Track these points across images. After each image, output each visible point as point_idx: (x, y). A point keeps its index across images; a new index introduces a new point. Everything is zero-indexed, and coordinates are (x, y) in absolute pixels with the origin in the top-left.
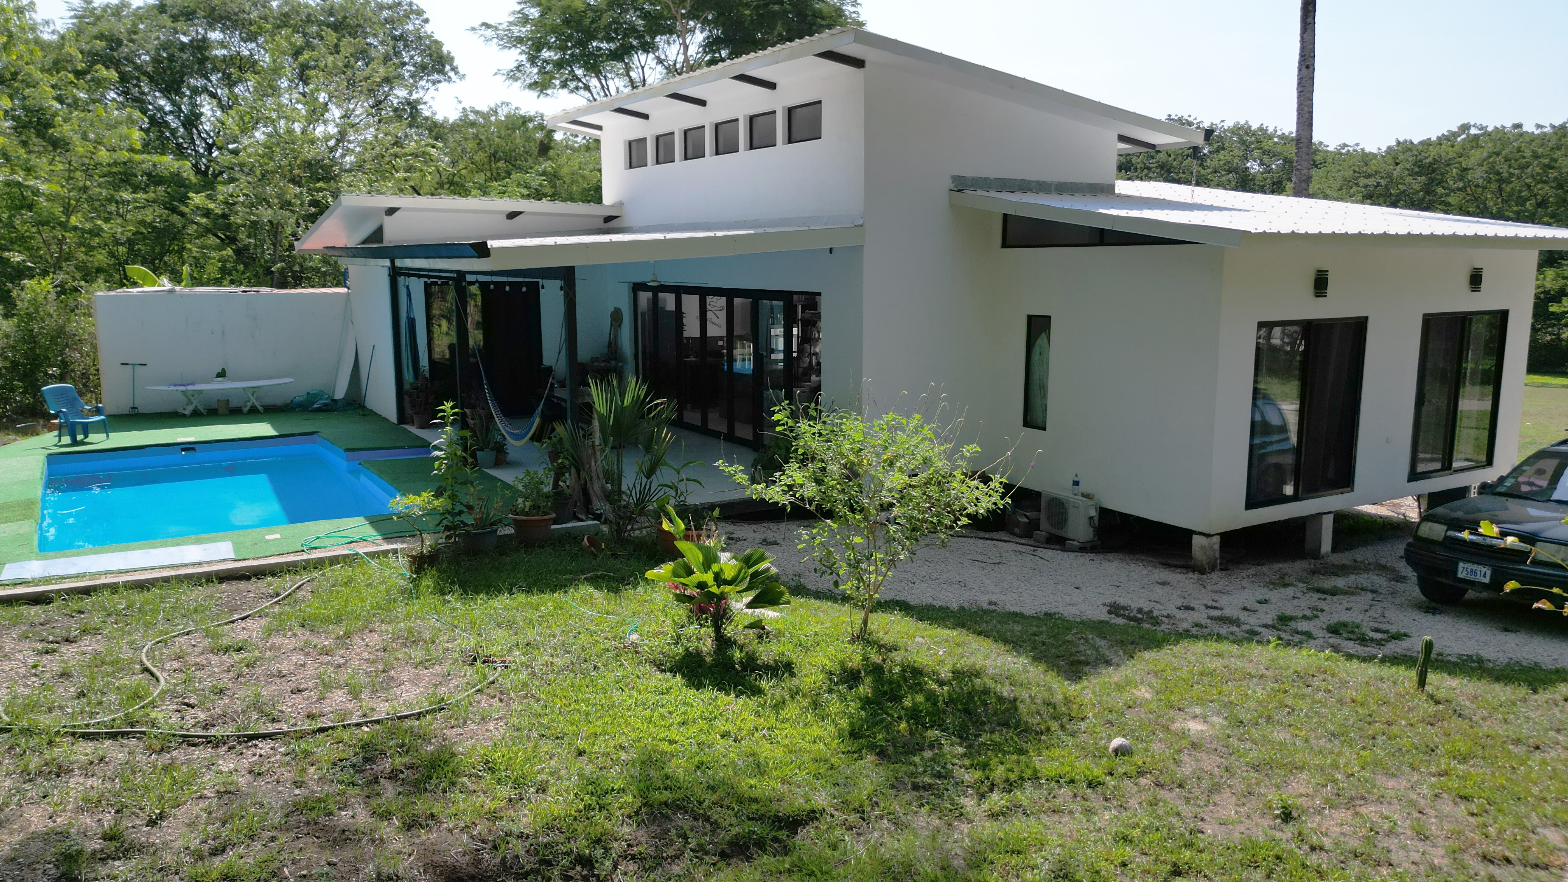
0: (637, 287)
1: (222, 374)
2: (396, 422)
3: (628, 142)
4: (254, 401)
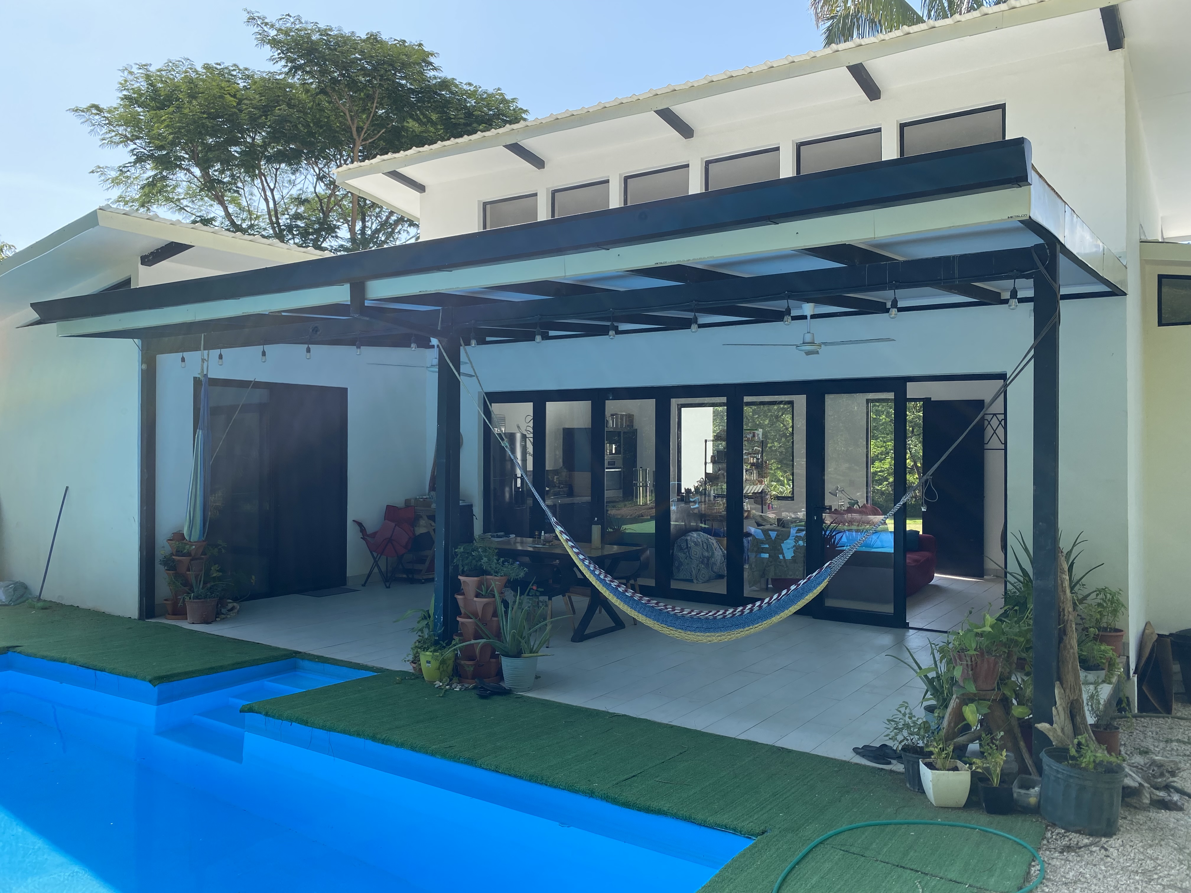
2: (136, 617)
3: (485, 204)
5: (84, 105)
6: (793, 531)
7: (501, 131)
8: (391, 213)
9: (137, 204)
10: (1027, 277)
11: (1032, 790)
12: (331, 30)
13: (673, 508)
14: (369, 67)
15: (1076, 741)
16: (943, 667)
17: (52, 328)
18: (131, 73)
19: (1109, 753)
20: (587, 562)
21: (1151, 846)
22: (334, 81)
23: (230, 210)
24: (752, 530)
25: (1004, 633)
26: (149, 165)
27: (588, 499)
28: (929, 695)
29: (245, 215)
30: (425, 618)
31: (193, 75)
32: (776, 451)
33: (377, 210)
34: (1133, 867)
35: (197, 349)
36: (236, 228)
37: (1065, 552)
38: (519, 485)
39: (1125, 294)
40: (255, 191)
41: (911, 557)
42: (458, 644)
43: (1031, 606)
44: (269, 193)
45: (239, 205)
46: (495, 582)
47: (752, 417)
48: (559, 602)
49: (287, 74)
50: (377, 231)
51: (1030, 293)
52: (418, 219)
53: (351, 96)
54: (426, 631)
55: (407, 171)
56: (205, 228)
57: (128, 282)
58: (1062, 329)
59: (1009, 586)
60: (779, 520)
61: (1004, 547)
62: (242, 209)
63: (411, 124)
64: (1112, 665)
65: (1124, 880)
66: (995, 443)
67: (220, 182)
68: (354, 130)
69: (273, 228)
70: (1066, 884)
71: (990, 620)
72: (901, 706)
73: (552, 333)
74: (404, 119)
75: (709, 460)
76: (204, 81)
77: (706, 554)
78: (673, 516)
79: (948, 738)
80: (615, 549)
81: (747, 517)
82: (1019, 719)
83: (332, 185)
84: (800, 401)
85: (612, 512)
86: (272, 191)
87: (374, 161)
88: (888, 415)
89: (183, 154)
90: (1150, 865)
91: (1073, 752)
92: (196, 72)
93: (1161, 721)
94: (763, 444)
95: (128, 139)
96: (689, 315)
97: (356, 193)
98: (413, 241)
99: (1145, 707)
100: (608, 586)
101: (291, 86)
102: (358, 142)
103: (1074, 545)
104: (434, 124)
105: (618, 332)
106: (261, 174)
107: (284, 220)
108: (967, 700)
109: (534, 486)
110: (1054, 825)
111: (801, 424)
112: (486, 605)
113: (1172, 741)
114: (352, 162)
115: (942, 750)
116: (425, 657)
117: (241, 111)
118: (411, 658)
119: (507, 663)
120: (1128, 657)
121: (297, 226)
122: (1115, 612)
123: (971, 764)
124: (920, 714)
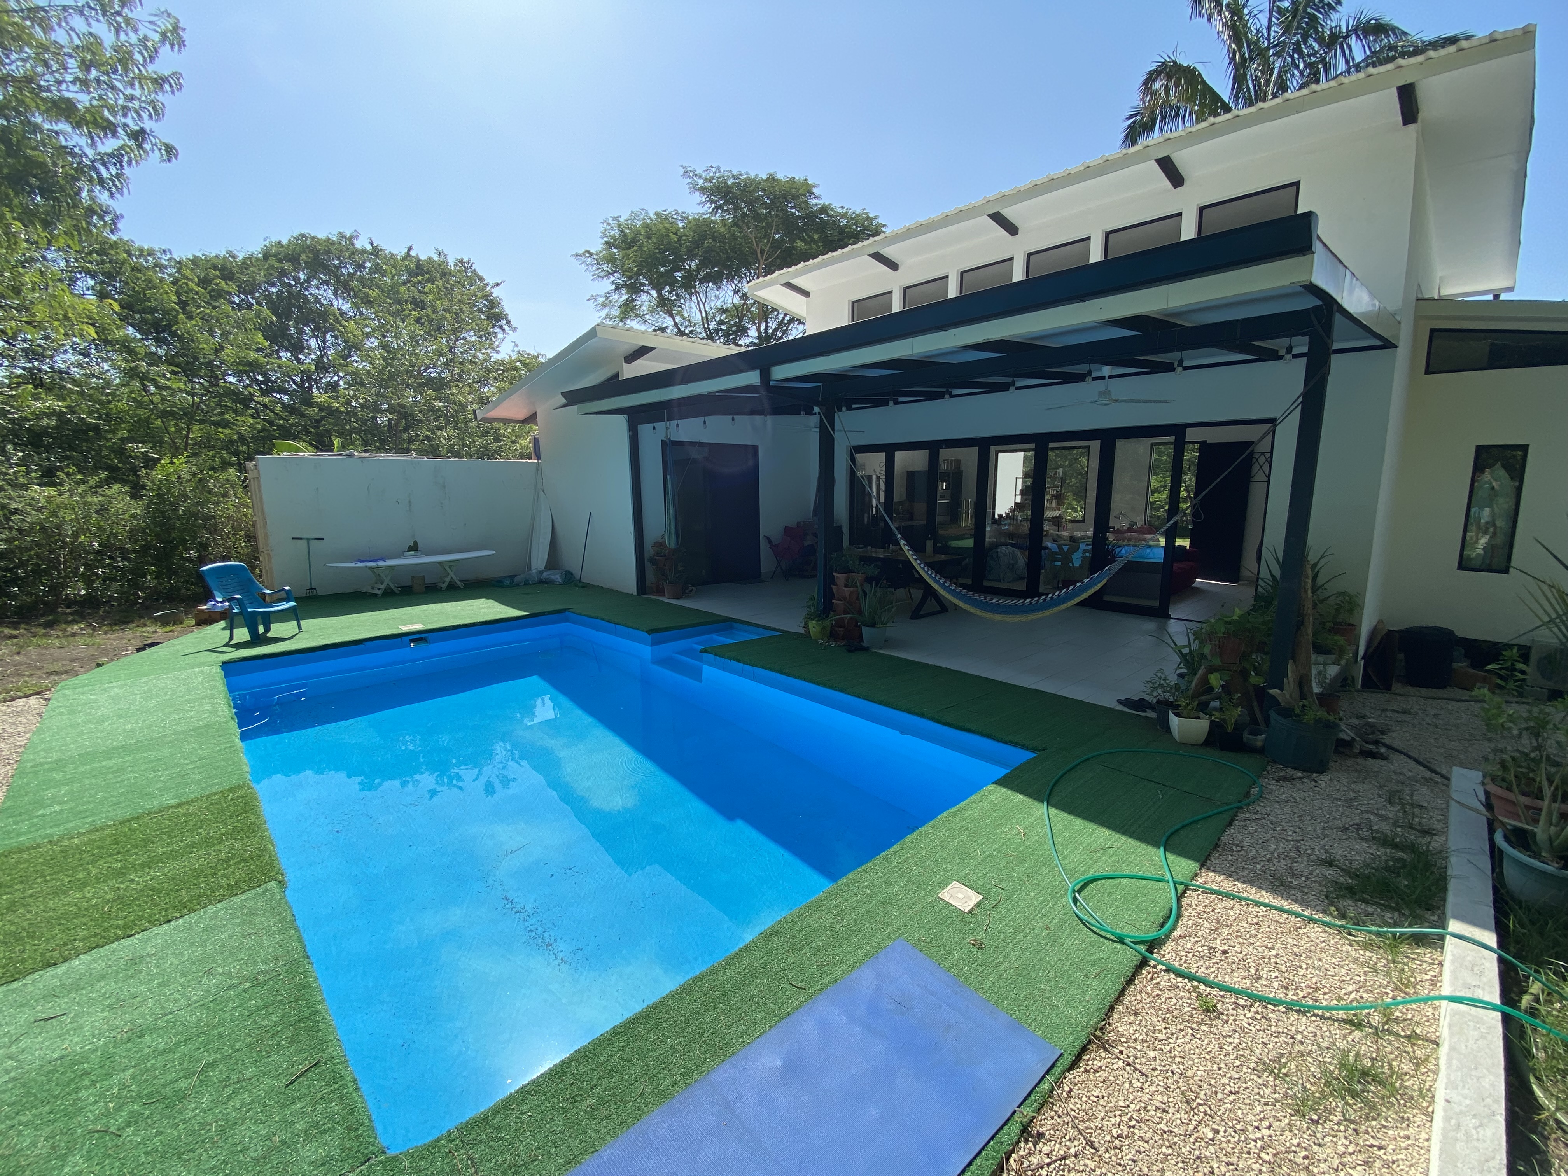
0: (856, 450)
1: (414, 548)
2: (635, 593)
3: (853, 303)
4: (453, 576)
5: (581, 252)
6: (1082, 546)
7: (866, 243)
8: (786, 315)
9: (617, 319)
10: (1303, 335)
11: (1259, 737)
12: (741, 175)
13: (988, 529)
14: (769, 202)
15: (1301, 704)
16: (1195, 646)
17: (574, 408)
18: (609, 224)
19: (1328, 713)
20: (922, 566)
21: (1355, 782)
22: (744, 215)
23: (677, 321)
24: (1049, 545)
25: (1249, 622)
26: (624, 291)
27: (925, 522)
28: (1182, 666)
29: (687, 323)
30: (811, 599)
31: (648, 221)
32: (1072, 486)
33: (776, 313)
34: (1338, 796)
35: (663, 420)
36: (681, 333)
37: (1312, 563)
38: (874, 512)
39: (1396, 347)
40: (693, 305)
41: (1176, 566)
42: (833, 618)
43: (1276, 603)
44: (702, 306)
45: (682, 316)
46: (858, 577)
47: (1055, 460)
48: (901, 592)
49: (711, 213)
50: (776, 330)
51: (1305, 350)
52: (805, 318)
53: (756, 226)
54: (812, 608)
55: (797, 282)
56: (663, 334)
57: (617, 375)
58: (1330, 379)
59: (1260, 589)
60: (1071, 537)
61: (1259, 559)
62: (685, 319)
63: (799, 244)
64: (1342, 652)
65: (1327, 803)
66: (1260, 476)
67: (669, 300)
68: (759, 252)
69: (706, 332)
70: (1278, 802)
71: (1238, 612)
72: (1158, 672)
73: (901, 399)
74: (794, 241)
75: (1018, 492)
76: (655, 224)
77: (1012, 562)
78: (988, 535)
79: (1193, 697)
80: (943, 557)
81: (1046, 536)
82: (1254, 685)
83: (745, 296)
84: (1095, 445)
85: (941, 532)
86: (704, 304)
87: (773, 276)
88: (1168, 455)
89: (644, 281)
90: (1352, 795)
91: (1297, 711)
92: (651, 219)
93: (1380, 695)
94: (1062, 480)
95: (610, 273)
96: (1009, 380)
97: (761, 301)
98: (801, 335)
99: (1368, 684)
100: (938, 582)
101: (715, 222)
102: (762, 262)
103: (1322, 558)
104: (815, 242)
105: (952, 396)
106: (696, 292)
107: (713, 325)
108: (1212, 670)
109: (885, 511)
110: (1275, 762)
111: (1095, 464)
112: (851, 593)
113: (1387, 710)
114: (758, 278)
115: (1188, 705)
116: (812, 624)
117: (681, 245)
118: (803, 624)
119: (865, 631)
120: (1358, 646)
121: (722, 330)
122: (1351, 611)
123: (1211, 715)
124: (1173, 679)
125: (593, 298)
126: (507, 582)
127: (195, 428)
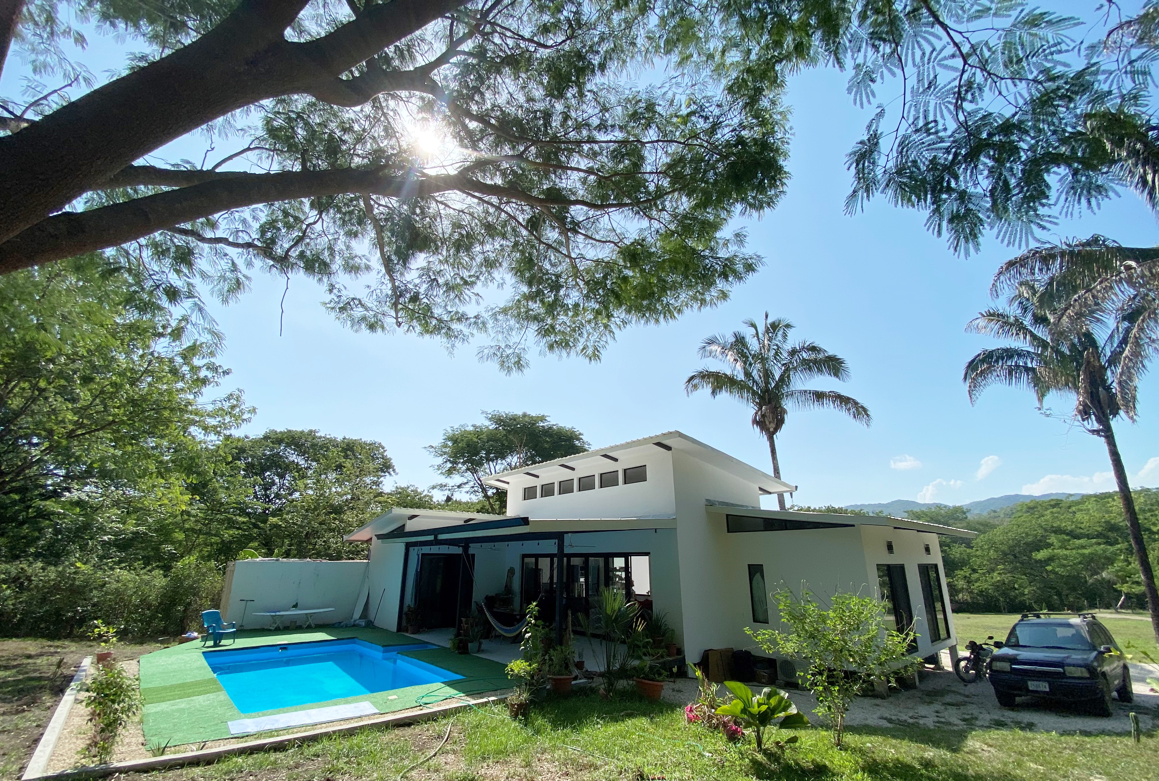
0: (524, 556)
1: (295, 606)
2: (396, 631)
3: (525, 489)
4: (311, 621)
17: (380, 541)
26: (449, 463)
117: (481, 442)
125: (432, 466)
126: (336, 626)
127: (201, 536)
